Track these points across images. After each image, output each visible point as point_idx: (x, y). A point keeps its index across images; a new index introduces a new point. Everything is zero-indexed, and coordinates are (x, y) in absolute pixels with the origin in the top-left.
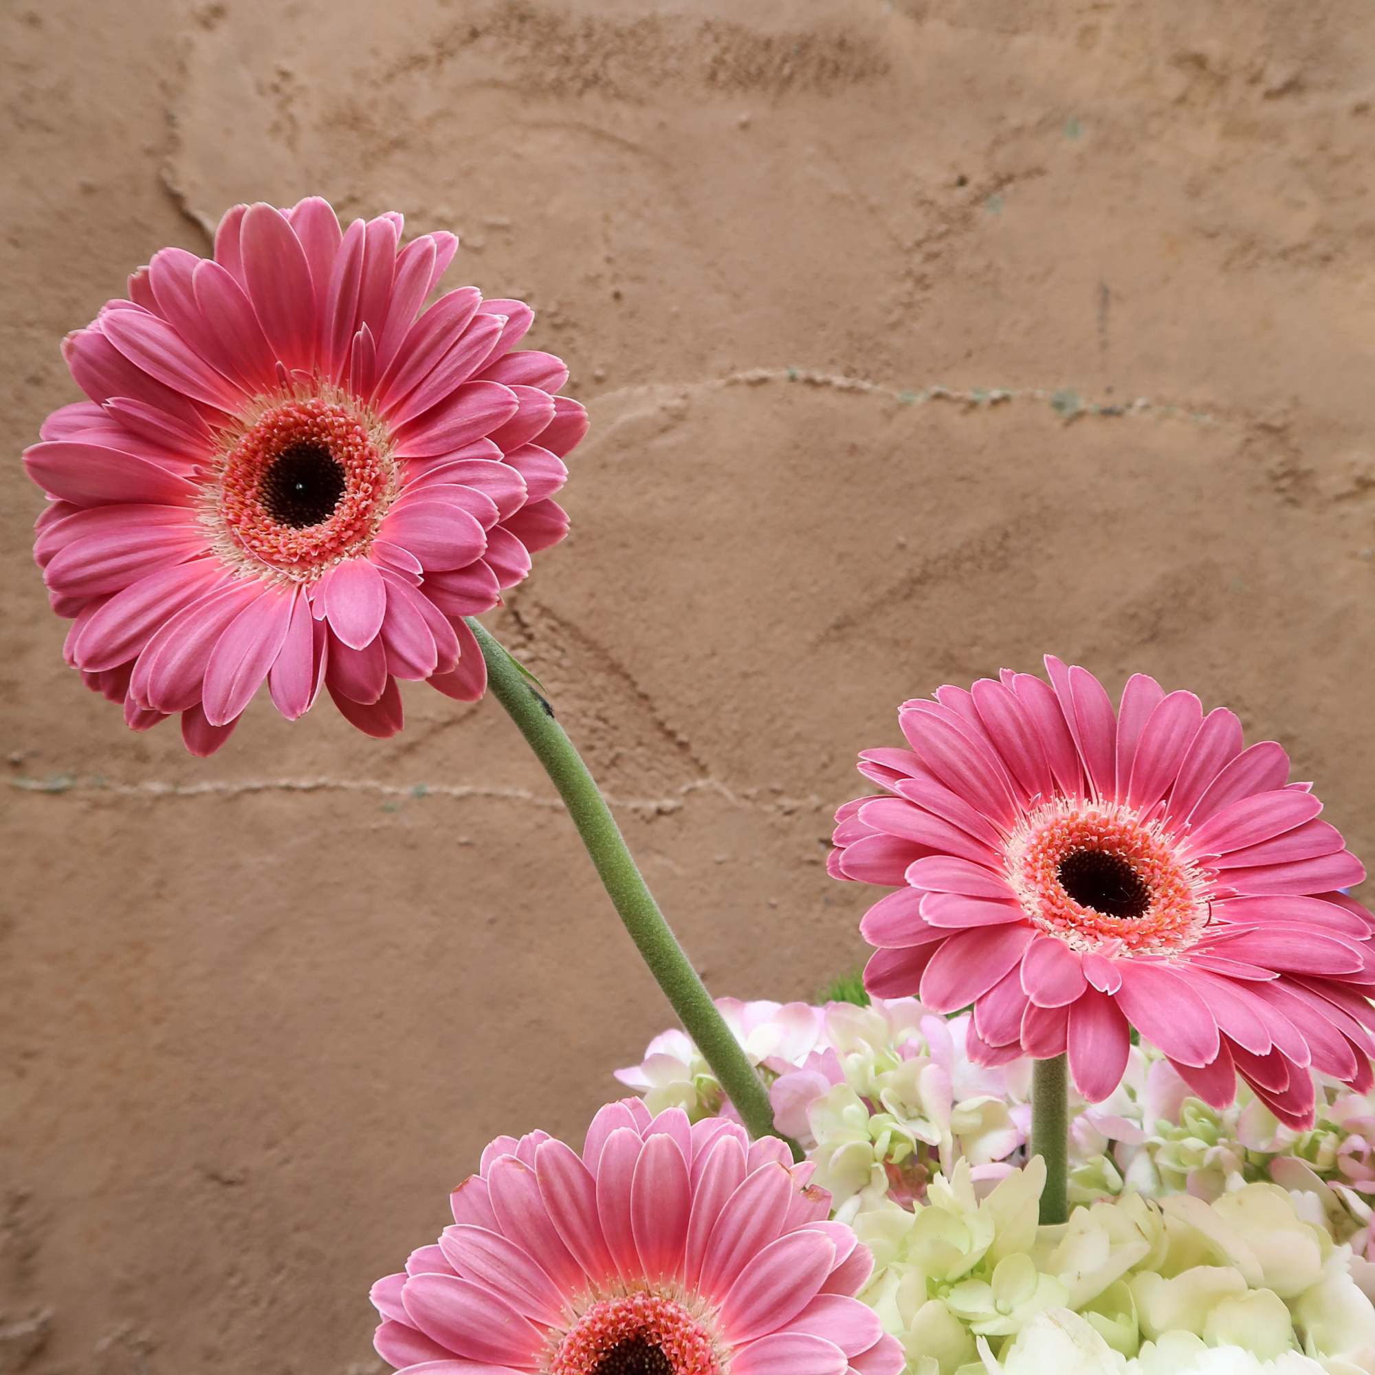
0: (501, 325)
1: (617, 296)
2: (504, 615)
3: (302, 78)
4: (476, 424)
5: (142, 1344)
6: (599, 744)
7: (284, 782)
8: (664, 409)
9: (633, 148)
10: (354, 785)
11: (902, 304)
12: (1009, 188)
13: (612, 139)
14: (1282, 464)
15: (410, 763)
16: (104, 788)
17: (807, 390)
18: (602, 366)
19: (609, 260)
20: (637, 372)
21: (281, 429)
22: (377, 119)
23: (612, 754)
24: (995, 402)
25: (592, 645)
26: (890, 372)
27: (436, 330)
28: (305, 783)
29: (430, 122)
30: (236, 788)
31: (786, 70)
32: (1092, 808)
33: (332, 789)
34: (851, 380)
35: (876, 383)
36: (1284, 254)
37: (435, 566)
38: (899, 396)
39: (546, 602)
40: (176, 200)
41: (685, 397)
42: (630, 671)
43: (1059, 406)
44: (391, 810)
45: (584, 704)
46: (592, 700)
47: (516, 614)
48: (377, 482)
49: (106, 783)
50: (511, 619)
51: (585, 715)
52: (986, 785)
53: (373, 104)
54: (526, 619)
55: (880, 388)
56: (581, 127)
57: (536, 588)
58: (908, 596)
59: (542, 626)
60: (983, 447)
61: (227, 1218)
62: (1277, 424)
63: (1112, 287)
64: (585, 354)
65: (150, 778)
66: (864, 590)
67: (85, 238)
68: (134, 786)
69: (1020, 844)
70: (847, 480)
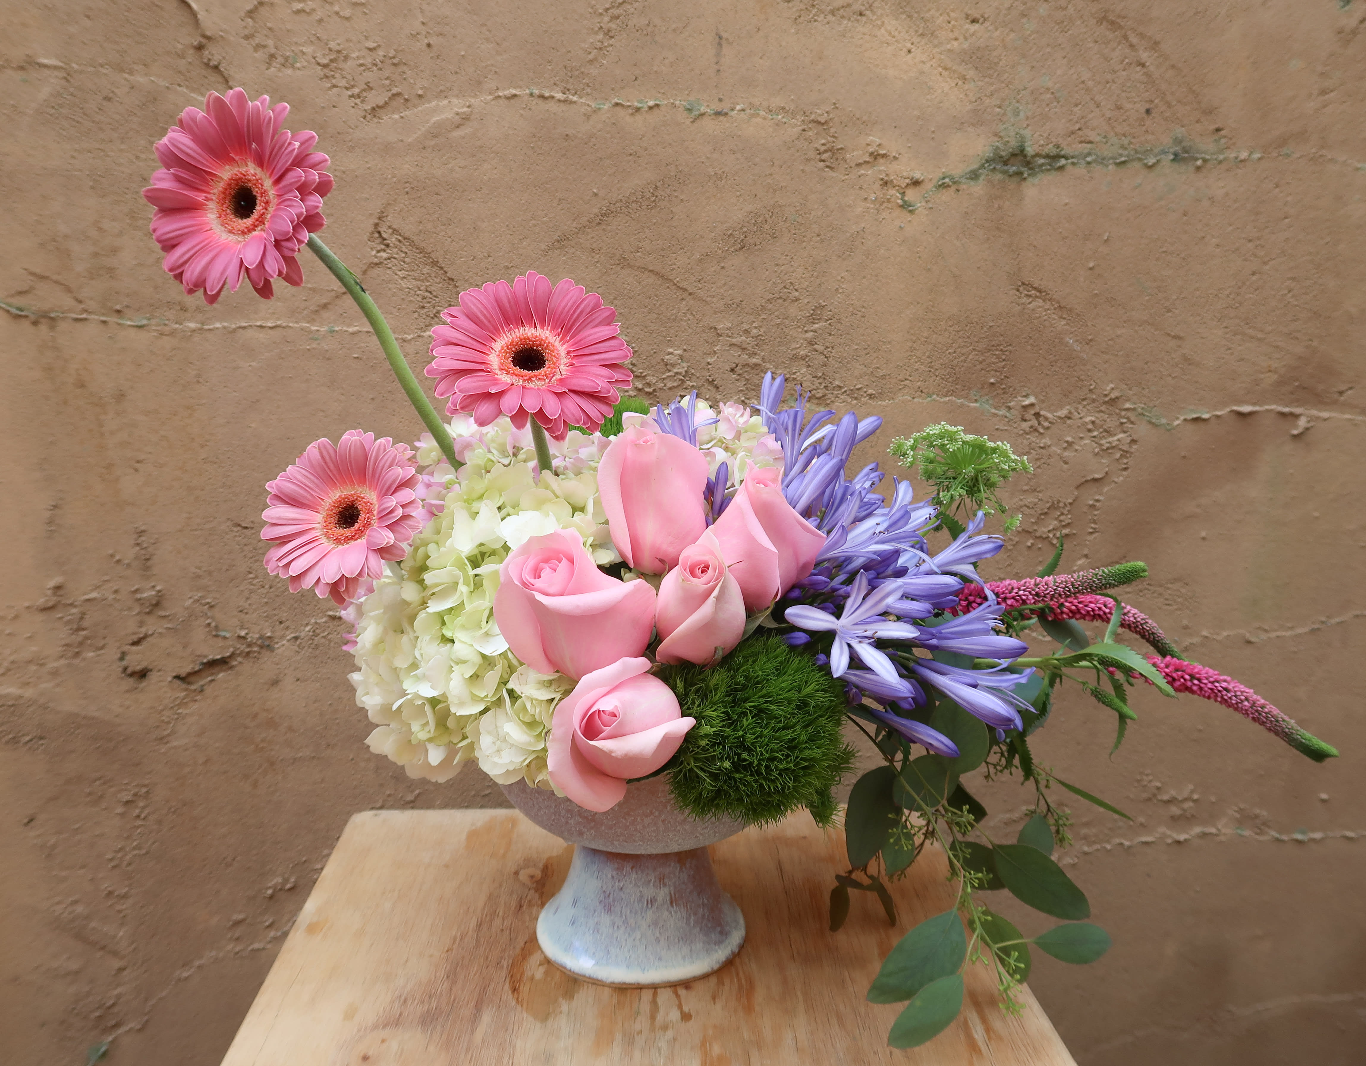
0: (296, 148)
2: (373, 233)
4: (291, 185)
5: (208, 603)
6: (428, 305)
7: (258, 324)
8: (457, 114)
10: (296, 325)
11: (597, 48)
14: (823, 144)
15: (325, 314)
16: (165, 325)
17: (540, 101)
18: (421, 89)
19: (423, 23)
20: (441, 91)
21: (235, 180)
23: (435, 311)
24: (651, 108)
25: (422, 251)
26: (589, 90)
27: (278, 146)
28: (270, 325)
30: (234, 326)
32: (533, 331)
33: (284, 327)
34: (566, 95)
35: (581, 97)
36: (832, 12)
38: (593, 105)
39: (394, 226)
41: (469, 107)
42: (443, 265)
43: (689, 110)
44: (316, 339)
45: (419, 283)
46: (422, 280)
47: (379, 232)
49: (166, 322)
50: (377, 235)
51: (419, 289)
52: (489, 321)
54: (385, 235)
57: (389, 218)
58: (599, 223)
59: (394, 239)
60: (643, 136)
61: (245, 545)
62: (823, 121)
63: (725, 35)
64: (412, 81)
65: (189, 320)
66: (574, 220)
67: (126, 14)
68: (181, 324)
69: (500, 344)
70: (563, 155)
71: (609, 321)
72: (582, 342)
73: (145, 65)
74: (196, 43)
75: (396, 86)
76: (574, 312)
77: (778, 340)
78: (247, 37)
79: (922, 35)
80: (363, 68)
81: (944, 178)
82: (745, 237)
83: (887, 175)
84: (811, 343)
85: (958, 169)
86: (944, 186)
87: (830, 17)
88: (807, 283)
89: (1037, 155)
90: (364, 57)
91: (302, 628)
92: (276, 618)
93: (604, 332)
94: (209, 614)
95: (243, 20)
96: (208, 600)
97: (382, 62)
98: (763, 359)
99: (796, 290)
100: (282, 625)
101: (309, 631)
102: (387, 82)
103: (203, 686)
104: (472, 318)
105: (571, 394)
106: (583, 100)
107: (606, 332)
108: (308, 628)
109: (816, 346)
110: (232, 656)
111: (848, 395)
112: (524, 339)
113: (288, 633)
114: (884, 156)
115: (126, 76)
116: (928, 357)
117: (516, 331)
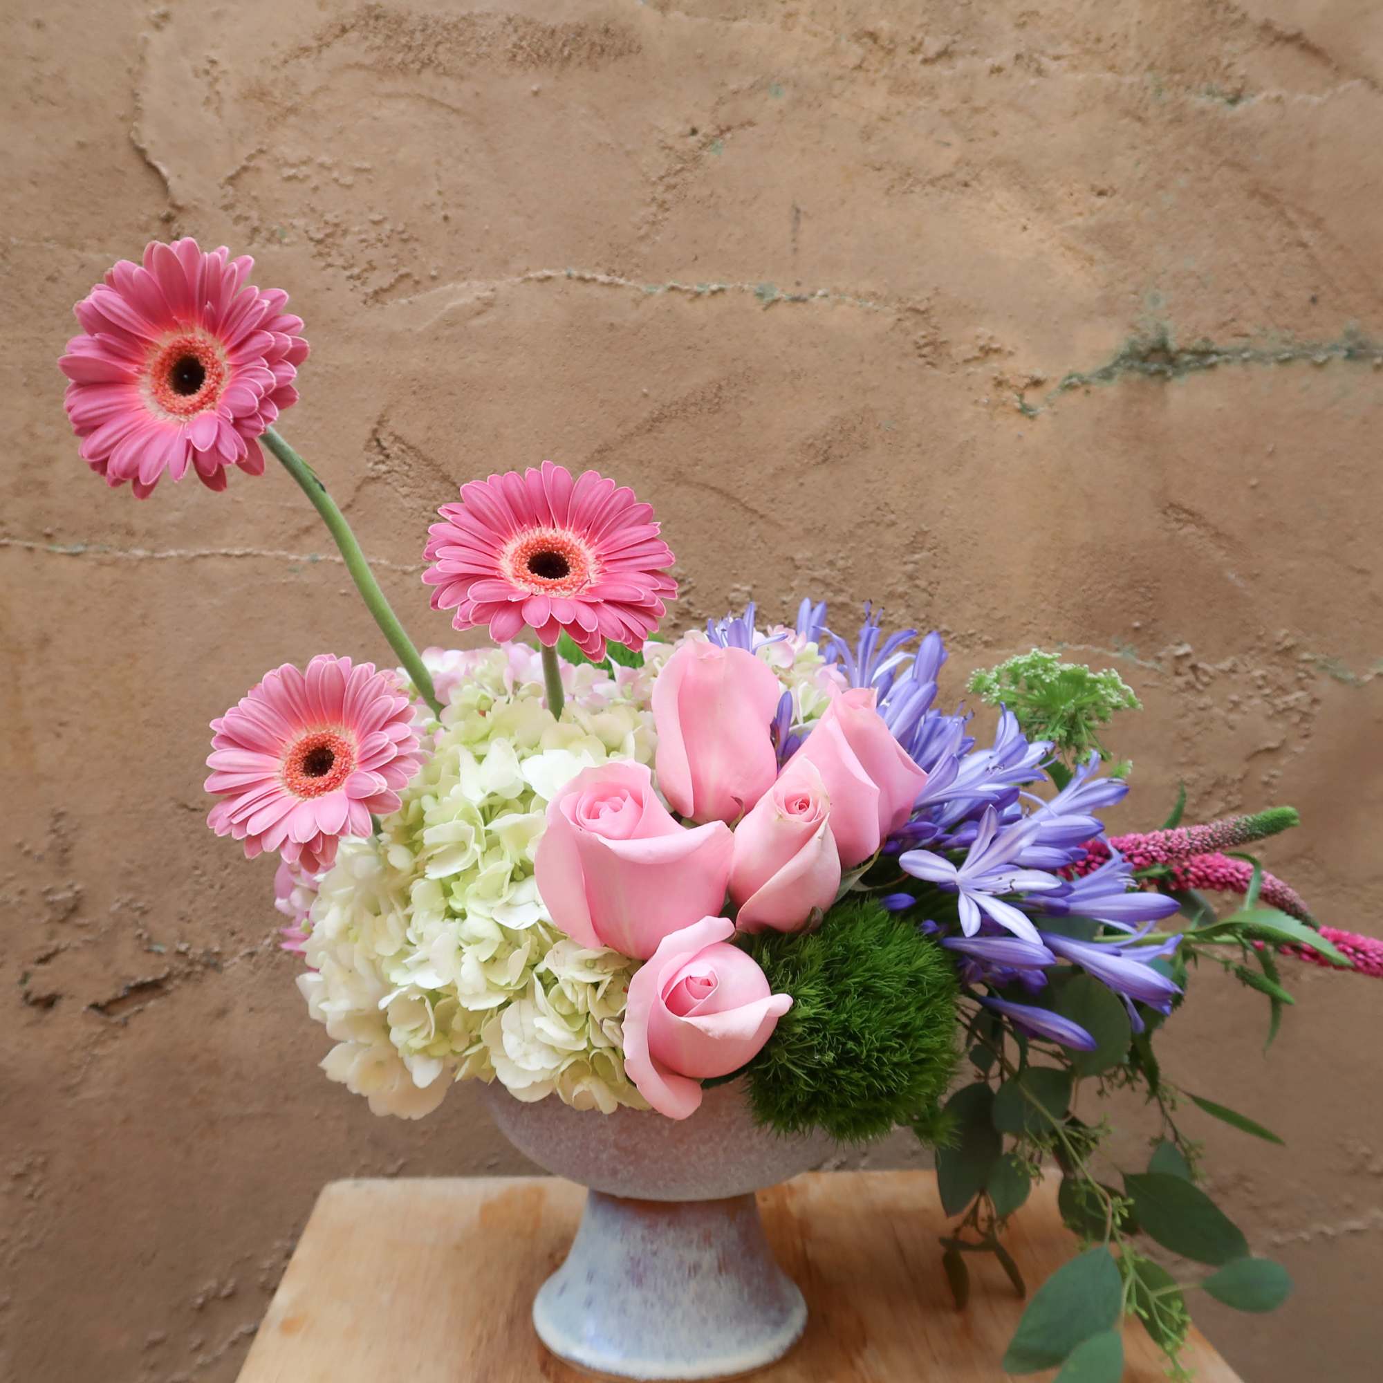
0: (267, 305)
1: (446, 218)
2: (370, 441)
3: (224, 65)
4: (257, 351)
5: (140, 908)
7: (223, 551)
8: (478, 299)
9: (456, 111)
10: (270, 553)
11: (648, 222)
12: (728, 135)
13: (442, 105)
14: (924, 337)
15: (307, 540)
16: (106, 552)
17: (580, 285)
18: (435, 269)
19: (440, 193)
20: (460, 272)
21: (177, 349)
22: (277, 93)
24: (714, 293)
25: (430, 463)
26: (638, 271)
27: (240, 306)
28: (237, 552)
29: (314, 94)
30: (192, 554)
31: (566, 53)
32: (552, 532)
33: (255, 556)
34: (610, 278)
35: (629, 280)
36: (932, 182)
37: (238, 415)
38: (644, 288)
39: (397, 433)
40: (141, 153)
41: (493, 290)
43: (761, 295)
44: (295, 571)
45: (424, 502)
47: (378, 440)
48: (219, 375)
49: (108, 549)
50: (375, 443)
51: (425, 510)
52: (498, 520)
53: (274, 82)
54: (385, 444)
55: (632, 283)
56: (420, 96)
57: (391, 423)
58: (650, 430)
59: (396, 449)
60: (705, 326)
61: (192, 832)
62: (922, 308)
63: (802, 208)
64: (424, 260)
65: (136, 547)
66: (619, 426)
67: (81, 179)
68: (126, 551)
69: (512, 547)
70: (606, 348)
71: (646, 519)
72: (614, 545)
73: (100, 240)
74: (163, 214)
75: (405, 266)
77: (871, 573)
78: (226, 208)
79: (1040, 209)
80: (365, 244)
81: (1071, 377)
82: (830, 447)
83: (1002, 373)
84: (911, 577)
85: (1087, 367)
86: (1071, 387)
87: (929, 189)
88: (905, 504)
89: (1182, 351)
90: (367, 231)
91: (260, 942)
92: (227, 927)
93: (641, 532)
94: (140, 923)
95: (222, 188)
96: (140, 904)
97: (389, 237)
98: (852, 598)
99: (893, 512)
100: (234, 938)
101: (269, 945)
102: (394, 261)
103: (127, 1018)
104: (476, 514)
105: (606, 605)
107: (643, 534)
108: (268, 941)
109: (917, 582)
110: (168, 977)
111: (958, 642)
112: (542, 541)
113: (241, 946)
114: (997, 351)
115: (78, 253)
116: (1057, 595)
117: (531, 531)
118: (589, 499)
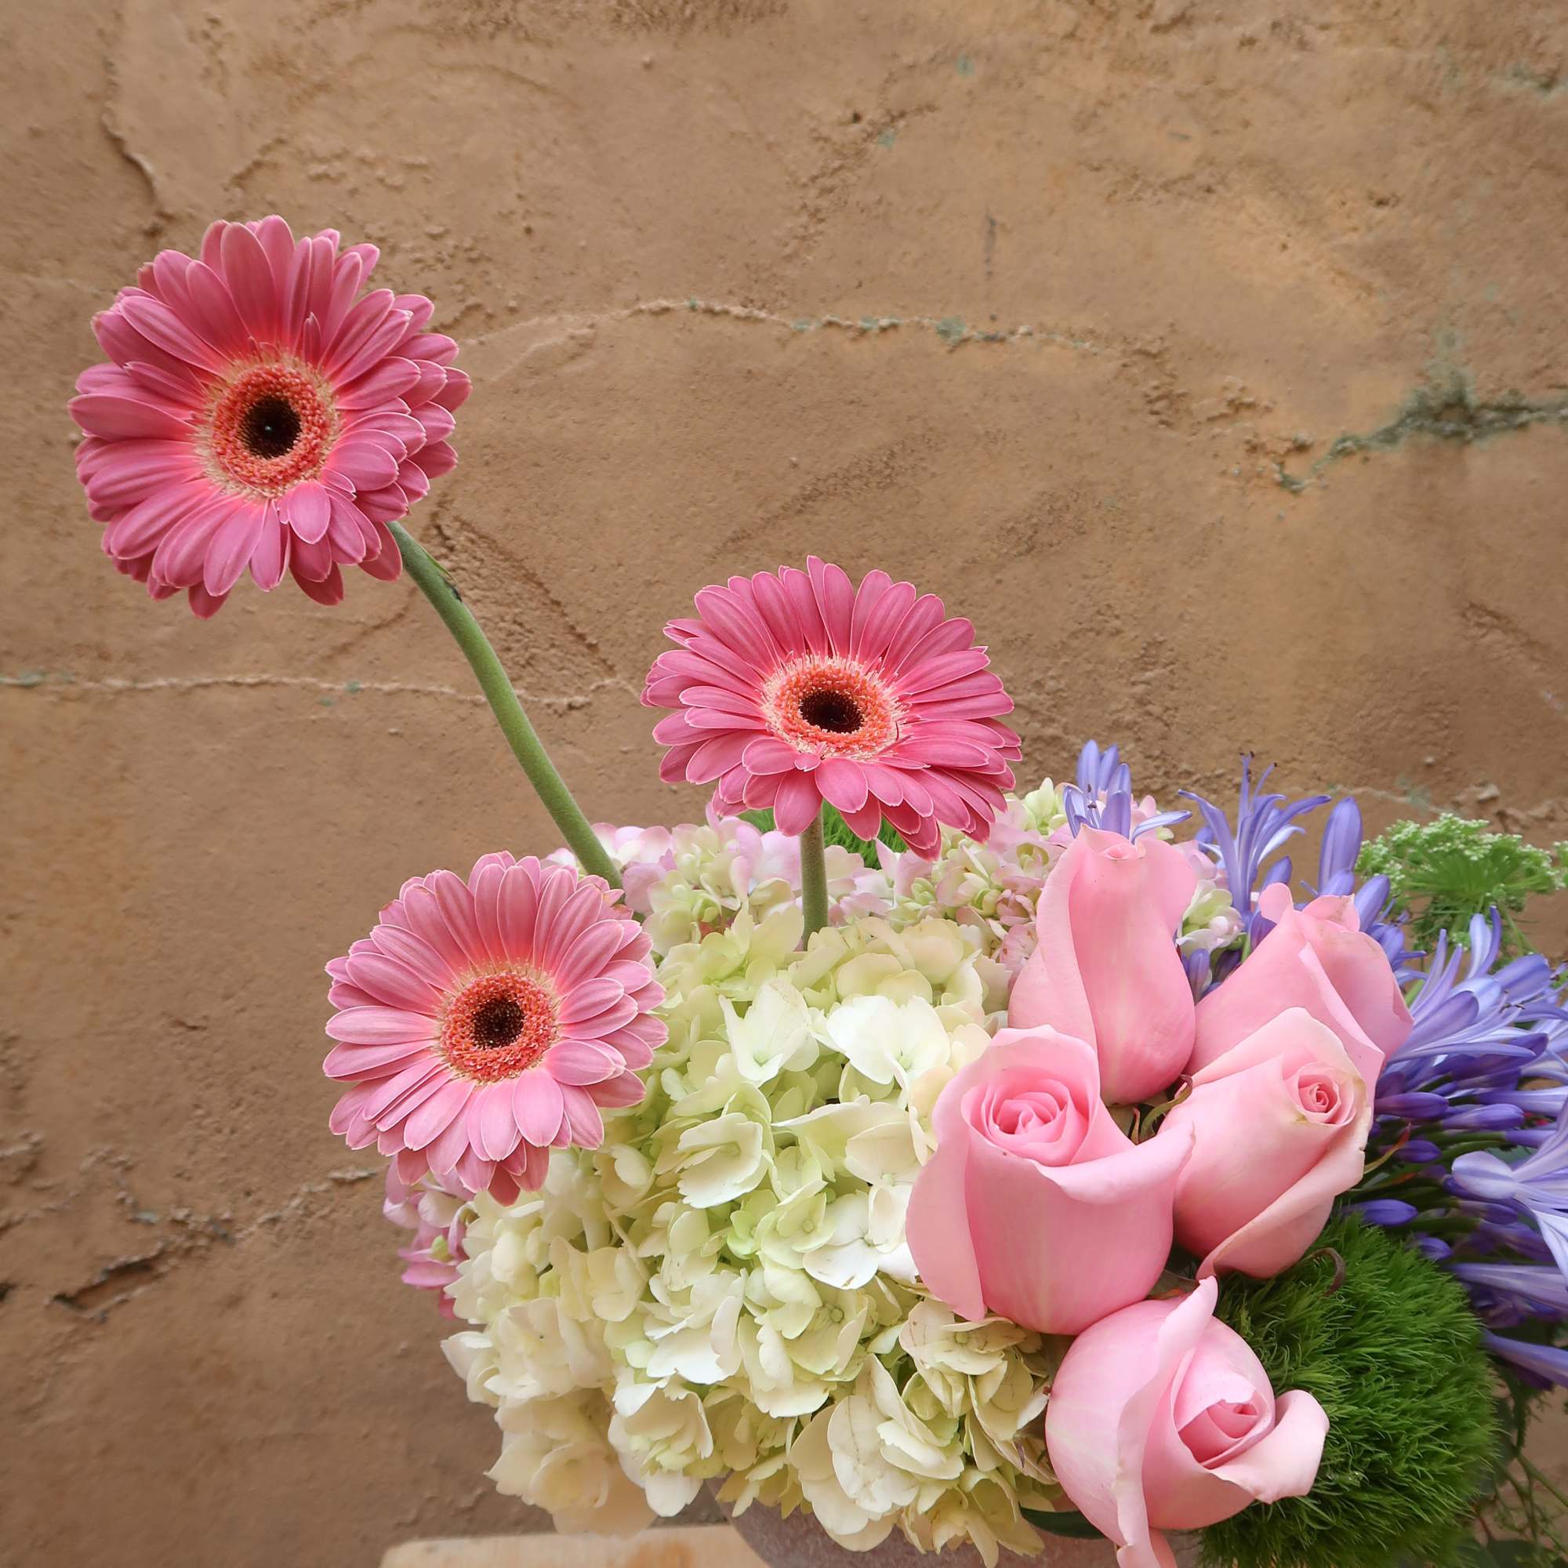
0: (408, 318)
1: (529, 231)
2: (427, 528)
3: (231, 25)
4: (391, 388)
5: (121, 1162)
6: (516, 646)
7: (230, 679)
8: (572, 338)
9: (542, 89)
10: (294, 681)
11: (796, 237)
12: (901, 124)
13: (523, 80)
14: (1156, 388)
15: (344, 662)
16: (71, 683)
17: (707, 319)
18: (514, 298)
19: (520, 197)
20: (547, 303)
21: (253, 386)
22: (301, 63)
23: (527, 655)
24: (884, 330)
25: (508, 556)
26: (785, 302)
27: (363, 320)
28: (250, 680)
29: (351, 65)
30: (188, 683)
31: (688, 12)
32: (829, 662)
33: (274, 685)
34: (747, 310)
35: (772, 313)
36: (1167, 187)
37: (364, 488)
38: (792, 324)
39: (465, 517)
40: (117, 143)
41: (592, 326)
42: (543, 580)
43: (945, 333)
44: (328, 704)
45: (502, 609)
46: (508, 605)
47: (438, 528)
48: (323, 426)
49: (73, 678)
50: (434, 532)
51: (503, 620)
53: (298, 48)
54: (448, 532)
56: (494, 69)
57: (456, 504)
58: (800, 512)
59: (462, 538)
60: (872, 373)
61: (192, 1058)
62: (1153, 349)
63: (998, 219)
64: (499, 286)
65: (112, 674)
66: (759, 506)
67: (35, 180)
68: (98, 681)
69: (775, 684)
70: (743, 403)
71: (964, 643)
72: (926, 680)
73: (59, 260)
74: (147, 226)
75: (473, 294)
76: (904, 627)
77: (1089, 697)
79: (1303, 223)
80: (419, 266)
81: (1344, 440)
82: (1036, 532)
83: (1256, 435)
84: (1141, 702)
85: (1365, 427)
86: (1345, 453)
87: (1162, 195)
88: (1133, 606)
89: (1484, 406)
90: (422, 249)
91: (285, 1203)
92: (239, 1185)
93: (961, 662)
94: (123, 1182)
95: (226, 190)
96: (121, 1158)
97: (452, 256)
98: (1065, 729)
99: (1117, 617)
100: (250, 1199)
101: (297, 1208)
102: (459, 288)
103: (105, 1312)
104: (721, 636)
105: (931, 774)
106: (775, 317)
107: (969, 662)
108: (296, 1202)
109: (1150, 708)
110: (162, 1255)
111: (1202, 786)
112: (817, 675)
113: (261, 1210)
114: (1250, 406)
115: (30, 278)
116: (1329, 723)
117: (798, 661)
118: (881, 613)
